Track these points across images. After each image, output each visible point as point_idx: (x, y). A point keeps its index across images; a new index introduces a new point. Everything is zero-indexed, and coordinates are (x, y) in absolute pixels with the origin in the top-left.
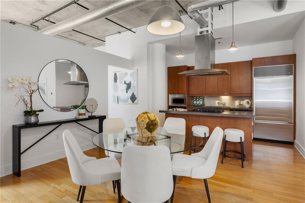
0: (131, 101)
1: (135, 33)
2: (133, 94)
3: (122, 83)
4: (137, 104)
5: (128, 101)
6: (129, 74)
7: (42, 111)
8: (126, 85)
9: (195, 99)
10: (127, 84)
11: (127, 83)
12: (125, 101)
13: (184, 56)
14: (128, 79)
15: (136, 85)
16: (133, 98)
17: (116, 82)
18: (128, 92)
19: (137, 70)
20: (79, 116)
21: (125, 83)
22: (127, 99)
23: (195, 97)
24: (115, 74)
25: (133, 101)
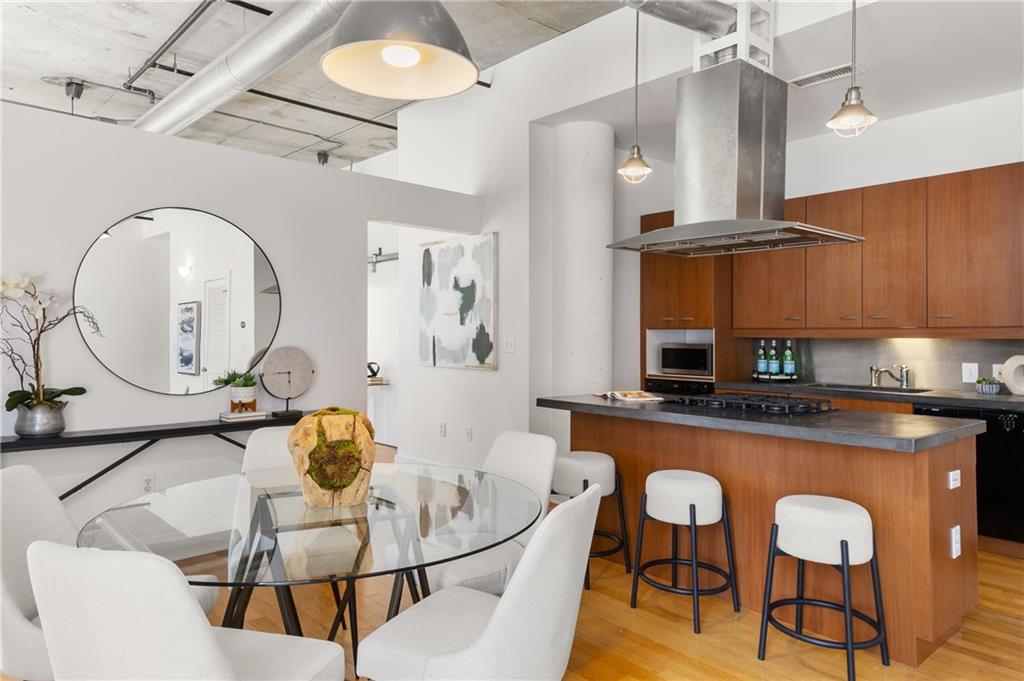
0: (474, 355)
1: (488, 86)
2: (482, 327)
3: (448, 288)
4: (495, 368)
5: (464, 358)
6: (468, 252)
7: (79, 391)
8: (459, 295)
9: (761, 352)
10: (462, 290)
11: (462, 285)
12: (456, 357)
13: (649, 170)
14: (467, 271)
15: (490, 294)
16: (482, 346)
17: (429, 284)
18: (467, 321)
19: (496, 234)
20: (233, 411)
21: (456, 286)
22: (464, 349)
23: (763, 343)
24: (427, 251)
25: (481, 359)
